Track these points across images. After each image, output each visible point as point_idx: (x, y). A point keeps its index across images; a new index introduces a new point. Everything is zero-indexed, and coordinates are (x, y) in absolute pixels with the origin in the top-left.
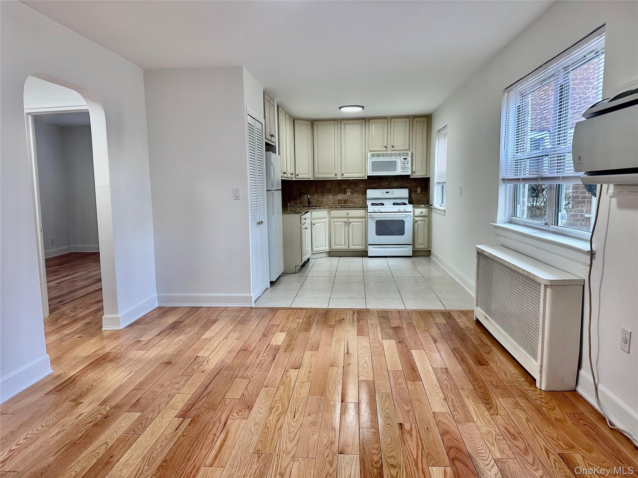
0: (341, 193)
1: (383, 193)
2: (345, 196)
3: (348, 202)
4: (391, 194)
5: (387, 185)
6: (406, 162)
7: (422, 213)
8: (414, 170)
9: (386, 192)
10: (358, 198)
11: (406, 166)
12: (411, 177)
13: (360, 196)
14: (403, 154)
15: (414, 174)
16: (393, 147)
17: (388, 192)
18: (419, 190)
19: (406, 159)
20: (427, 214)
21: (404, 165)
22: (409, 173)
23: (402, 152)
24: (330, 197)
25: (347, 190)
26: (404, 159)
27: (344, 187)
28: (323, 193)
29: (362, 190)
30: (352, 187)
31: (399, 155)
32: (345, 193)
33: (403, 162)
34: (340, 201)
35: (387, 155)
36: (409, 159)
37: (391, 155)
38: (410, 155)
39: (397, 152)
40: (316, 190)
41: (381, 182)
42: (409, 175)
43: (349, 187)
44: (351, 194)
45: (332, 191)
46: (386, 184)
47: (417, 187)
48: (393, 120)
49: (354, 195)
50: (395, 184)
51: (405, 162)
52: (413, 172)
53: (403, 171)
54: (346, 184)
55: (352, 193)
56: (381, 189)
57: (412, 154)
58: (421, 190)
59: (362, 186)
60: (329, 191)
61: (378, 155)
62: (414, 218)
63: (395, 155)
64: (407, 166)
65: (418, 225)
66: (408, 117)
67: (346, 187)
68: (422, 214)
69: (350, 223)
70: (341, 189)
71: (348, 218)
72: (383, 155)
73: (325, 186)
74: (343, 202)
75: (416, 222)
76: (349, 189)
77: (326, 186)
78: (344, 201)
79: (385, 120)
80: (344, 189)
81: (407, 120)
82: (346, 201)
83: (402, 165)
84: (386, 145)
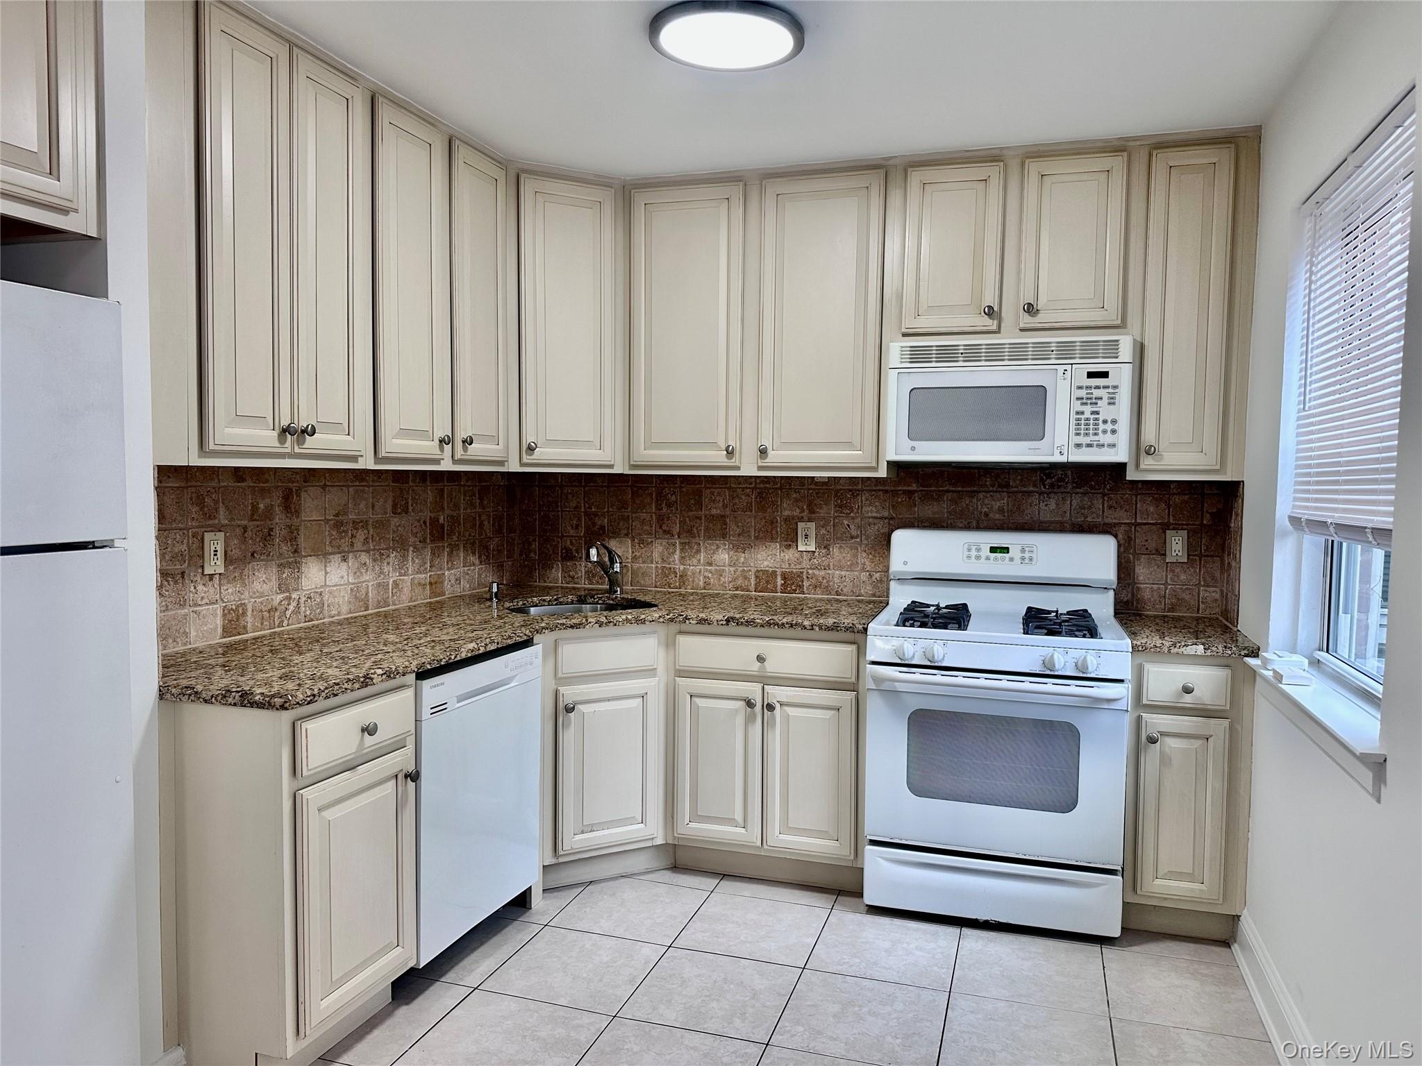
0: (773, 539)
1: (974, 553)
2: (790, 554)
3: (806, 584)
4: (1017, 560)
5: (1001, 510)
6: (1102, 393)
7: (1187, 690)
8: (1149, 436)
9: (993, 550)
10: (851, 568)
11: (1101, 417)
12: (1131, 475)
13: (863, 558)
14: (1089, 350)
15: (1147, 462)
16: (1030, 309)
17: (1005, 550)
18: (1177, 545)
19: (1104, 375)
20: (1221, 702)
21: (1088, 409)
22: (1119, 455)
23: (1078, 337)
24: (723, 556)
25: (801, 525)
26: (1091, 375)
27: (786, 513)
28: (689, 535)
29: (872, 531)
30: (822, 512)
31: (1065, 351)
32: (791, 539)
33: (1083, 393)
34: (765, 579)
35: (994, 354)
36: (1122, 376)
37: (1018, 353)
38: (1126, 350)
39: (1053, 338)
40: (661, 520)
41: (972, 494)
42: (1122, 467)
43: (812, 511)
44: (818, 546)
45: (733, 528)
46: (997, 505)
47: (1165, 527)
48: (1034, 168)
49: (835, 551)
50: (1048, 508)
51: (1096, 393)
52: (1140, 449)
53: (1084, 440)
54: (797, 500)
55: (823, 544)
56: (968, 528)
57: (1140, 350)
58: (1191, 549)
59: (872, 509)
60: (718, 529)
61: (947, 355)
62: (1139, 719)
63: (1042, 352)
64: (1105, 411)
65: (1165, 760)
66: (1118, 147)
67: (797, 512)
68: (1188, 698)
69: (770, 707)
70: (773, 522)
71: (765, 680)
72: (972, 354)
73: (699, 505)
74: (780, 581)
75: (1152, 740)
76: (812, 525)
77: (705, 501)
78: (784, 577)
79: (993, 171)
80: (787, 520)
81: (1117, 163)
82: (792, 581)
83: (1078, 406)
84: (990, 299)
